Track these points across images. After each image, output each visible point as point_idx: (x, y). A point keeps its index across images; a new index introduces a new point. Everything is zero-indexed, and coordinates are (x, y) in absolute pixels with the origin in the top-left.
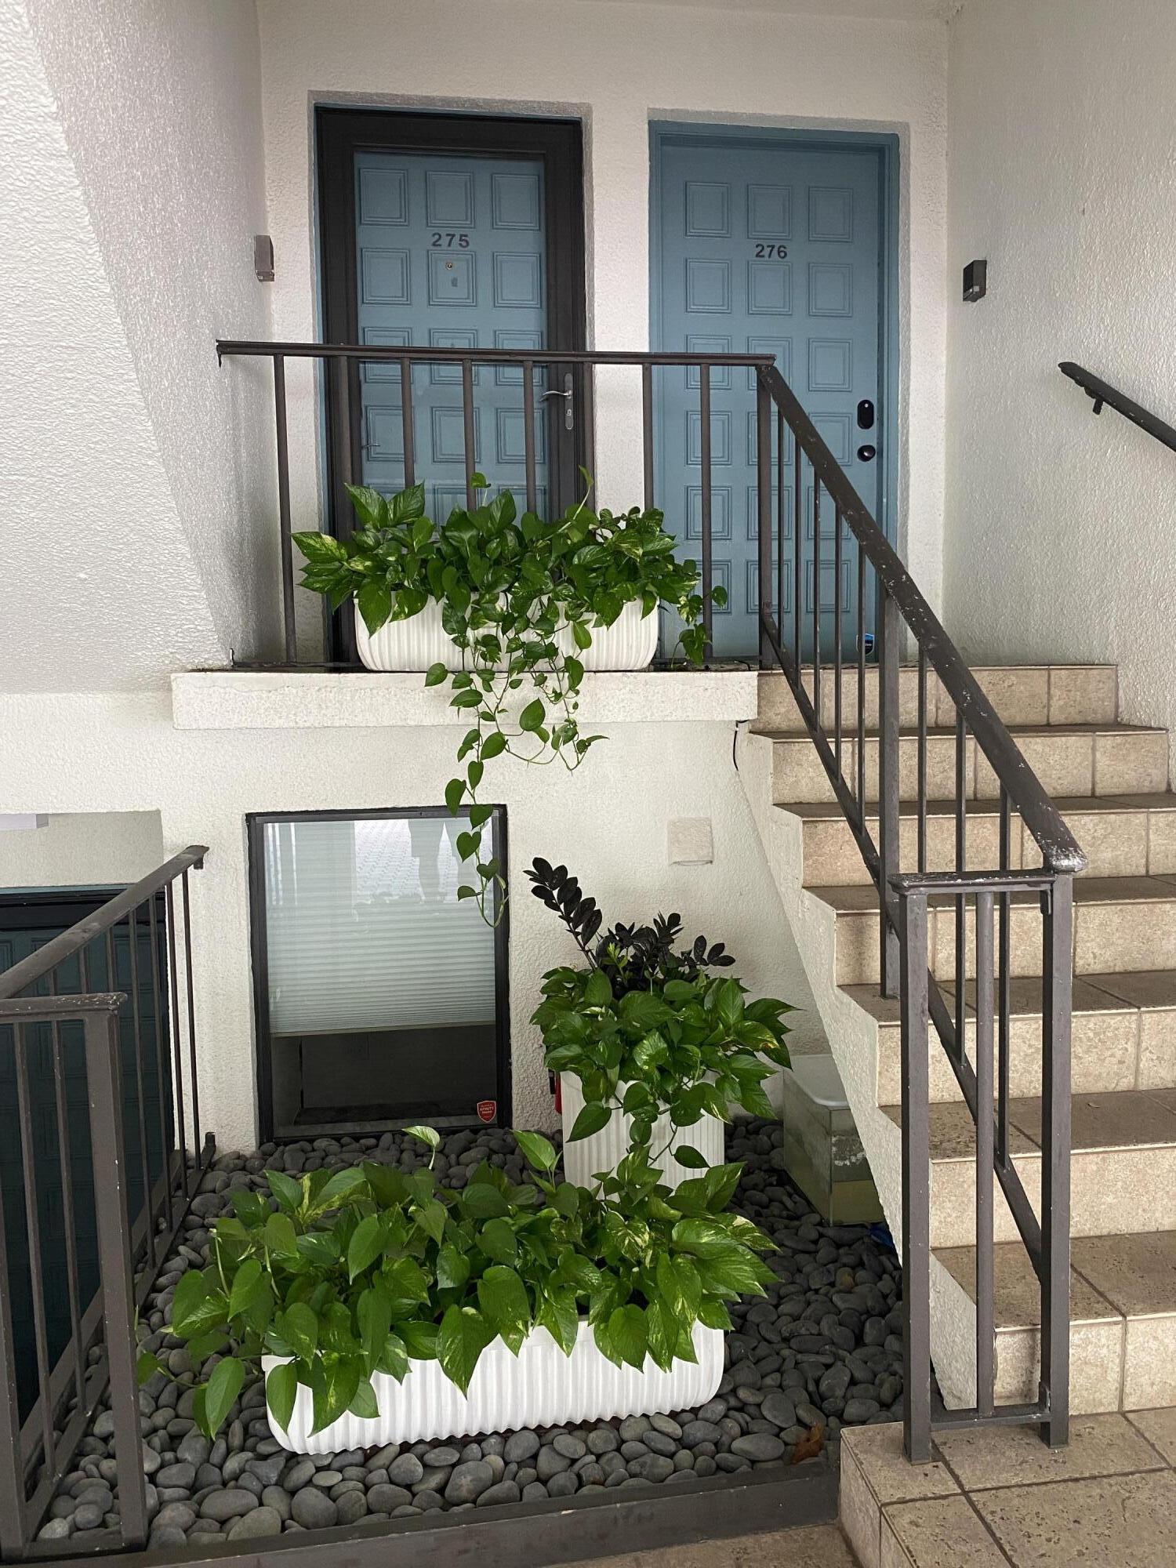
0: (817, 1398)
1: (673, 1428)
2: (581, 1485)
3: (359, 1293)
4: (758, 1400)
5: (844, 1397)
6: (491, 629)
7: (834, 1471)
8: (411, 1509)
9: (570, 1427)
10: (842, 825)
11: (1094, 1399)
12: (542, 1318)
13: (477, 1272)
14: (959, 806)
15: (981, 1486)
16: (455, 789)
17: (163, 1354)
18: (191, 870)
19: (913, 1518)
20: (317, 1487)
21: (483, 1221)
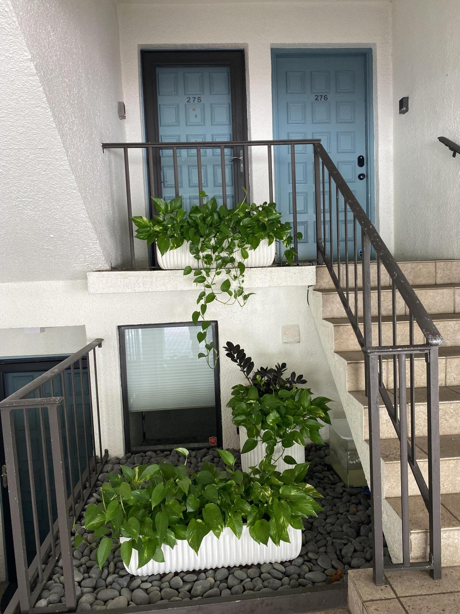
0: (340, 557)
1: (282, 568)
2: (244, 590)
3: (157, 513)
4: (316, 557)
5: (351, 557)
6: (209, 252)
7: (345, 586)
8: (178, 598)
9: (241, 567)
10: (350, 327)
11: (453, 560)
12: (228, 524)
13: (202, 506)
14: (393, 318)
15: (404, 595)
16: (196, 315)
17: (86, 535)
18: (97, 348)
19: (376, 607)
20: (142, 589)
21: (206, 485)
